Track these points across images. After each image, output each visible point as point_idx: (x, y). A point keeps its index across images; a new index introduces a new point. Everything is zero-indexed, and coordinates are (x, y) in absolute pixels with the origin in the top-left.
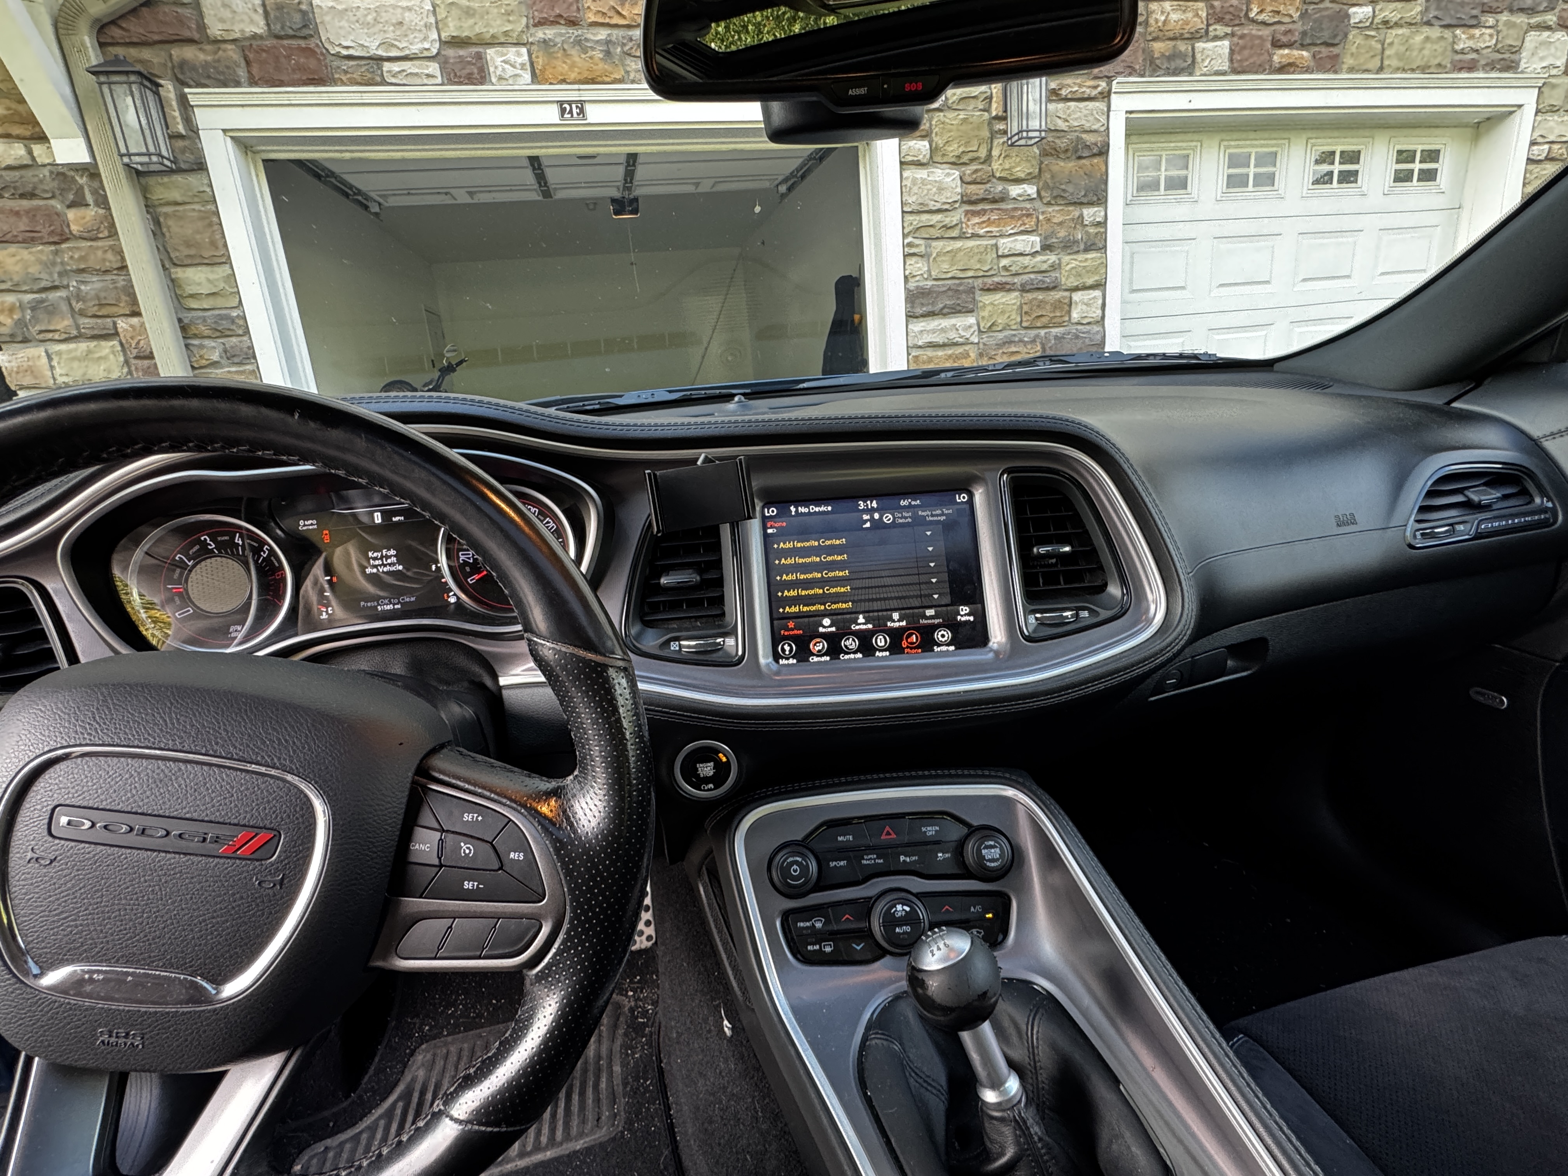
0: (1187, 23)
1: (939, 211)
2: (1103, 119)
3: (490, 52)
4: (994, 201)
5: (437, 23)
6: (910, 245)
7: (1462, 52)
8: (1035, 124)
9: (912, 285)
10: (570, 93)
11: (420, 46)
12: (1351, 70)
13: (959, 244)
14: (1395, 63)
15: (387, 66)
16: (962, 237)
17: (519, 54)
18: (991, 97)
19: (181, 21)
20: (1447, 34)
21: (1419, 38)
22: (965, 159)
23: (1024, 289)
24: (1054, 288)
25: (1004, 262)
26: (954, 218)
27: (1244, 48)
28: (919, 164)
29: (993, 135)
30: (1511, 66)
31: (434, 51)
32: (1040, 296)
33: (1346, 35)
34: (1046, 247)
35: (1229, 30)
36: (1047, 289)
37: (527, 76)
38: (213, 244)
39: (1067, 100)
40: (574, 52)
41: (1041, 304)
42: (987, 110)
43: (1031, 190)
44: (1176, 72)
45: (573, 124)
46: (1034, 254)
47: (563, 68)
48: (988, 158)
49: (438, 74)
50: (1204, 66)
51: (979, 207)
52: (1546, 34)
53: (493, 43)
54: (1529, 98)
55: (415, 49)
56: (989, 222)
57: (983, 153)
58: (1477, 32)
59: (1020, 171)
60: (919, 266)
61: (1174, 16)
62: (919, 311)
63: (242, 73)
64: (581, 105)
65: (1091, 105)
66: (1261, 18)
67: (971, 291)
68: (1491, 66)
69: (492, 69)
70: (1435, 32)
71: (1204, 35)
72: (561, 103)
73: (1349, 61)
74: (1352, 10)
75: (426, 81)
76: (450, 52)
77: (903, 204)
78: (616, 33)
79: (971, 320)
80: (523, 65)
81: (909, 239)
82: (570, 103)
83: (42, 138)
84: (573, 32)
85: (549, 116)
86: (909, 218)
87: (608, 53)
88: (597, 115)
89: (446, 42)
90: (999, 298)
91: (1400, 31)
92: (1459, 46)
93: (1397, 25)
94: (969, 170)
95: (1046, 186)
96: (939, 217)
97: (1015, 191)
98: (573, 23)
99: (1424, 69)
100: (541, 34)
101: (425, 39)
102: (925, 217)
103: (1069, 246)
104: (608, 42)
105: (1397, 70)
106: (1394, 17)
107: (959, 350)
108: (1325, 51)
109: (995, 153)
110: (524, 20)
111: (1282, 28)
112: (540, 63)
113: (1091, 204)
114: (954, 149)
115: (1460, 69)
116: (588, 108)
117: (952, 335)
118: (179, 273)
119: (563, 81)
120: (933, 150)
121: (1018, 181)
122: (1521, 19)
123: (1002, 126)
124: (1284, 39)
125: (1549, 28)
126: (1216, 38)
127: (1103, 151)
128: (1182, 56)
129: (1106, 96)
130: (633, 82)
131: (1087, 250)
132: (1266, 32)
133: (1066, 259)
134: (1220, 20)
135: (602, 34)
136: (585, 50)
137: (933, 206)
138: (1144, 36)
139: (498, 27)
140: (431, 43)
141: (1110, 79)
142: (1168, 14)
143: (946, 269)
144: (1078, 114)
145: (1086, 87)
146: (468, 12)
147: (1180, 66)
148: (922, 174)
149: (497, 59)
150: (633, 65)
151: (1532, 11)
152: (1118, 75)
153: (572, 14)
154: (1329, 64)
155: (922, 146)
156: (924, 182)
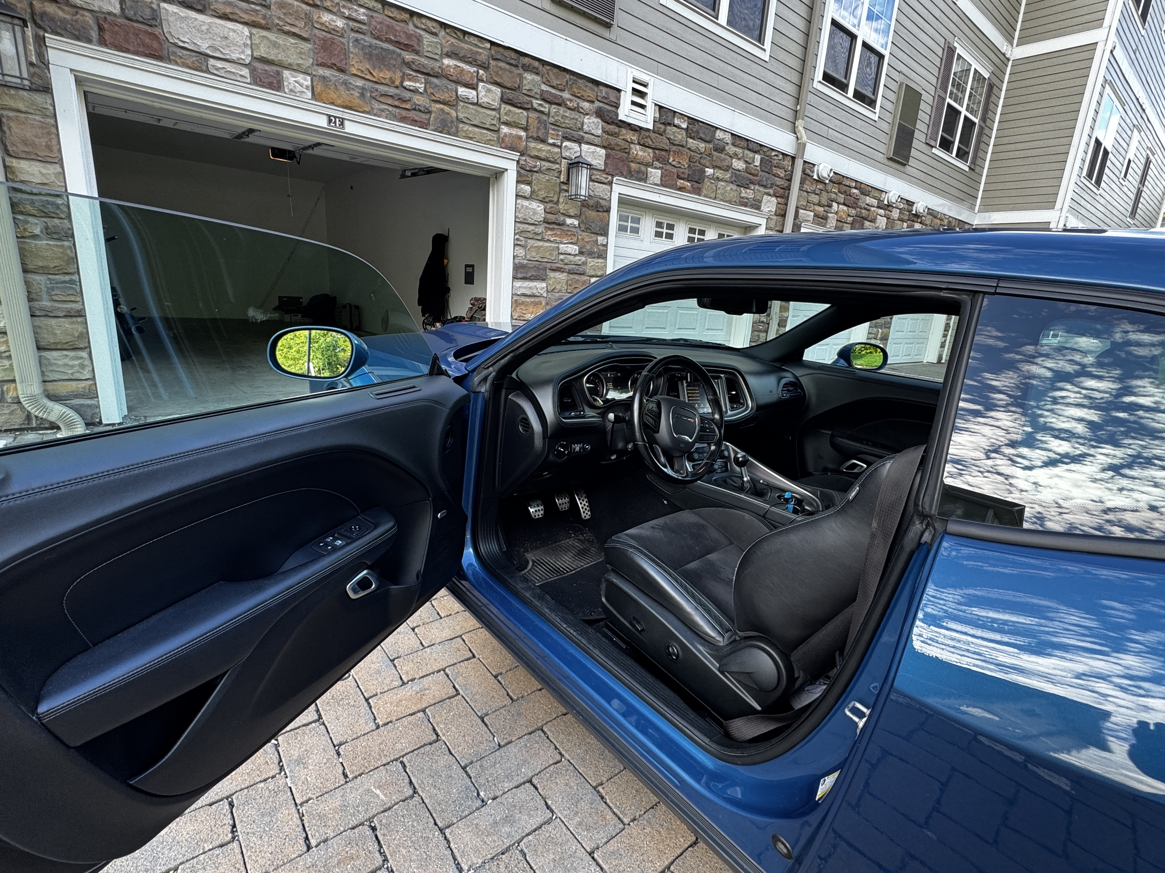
0: (645, 157)
1: (533, 224)
2: (609, 194)
3: (286, 73)
4: (559, 224)
5: (252, 44)
6: (518, 239)
7: (742, 198)
8: (583, 192)
9: (517, 261)
10: (337, 112)
11: (238, 55)
12: (705, 196)
13: (541, 243)
14: (721, 197)
15: (212, 62)
16: (542, 240)
17: (306, 80)
18: (560, 172)
20: (738, 189)
21: (729, 188)
22: (547, 200)
23: (570, 272)
24: (583, 274)
25: (562, 257)
26: (540, 229)
27: (666, 175)
28: (525, 198)
29: (561, 190)
30: (758, 208)
31: (248, 62)
32: (577, 277)
33: (703, 181)
34: (581, 253)
35: (661, 165)
36: (580, 274)
37: (309, 94)
38: (49, 147)
39: (594, 181)
40: (342, 88)
41: (577, 281)
42: (559, 177)
43: (576, 222)
44: (640, 180)
45: (335, 129)
46: (575, 255)
47: (333, 95)
48: (557, 203)
49: (248, 75)
50: (651, 180)
51: (551, 226)
52: (770, 197)
53: (289, 67)
54: (763, 222)
55: (235, 56)
56: (555, 235)
57: (555, 199)
58: (748, 191)
59: (572, 212)
60: (521, 252)
61: (640, 153)
62: (520, 276)
63: (94, 34)
64: (342, 121)
65: (604, 186)
66: (674, 163)
67: (545, 269)
68: (752, 206)
69: (286, 83)
70: (734, 187)
71: (651, 165)
72: (329, 116)
73: (704, 192)
74: (707, 169)
75: (239, 79)
76: (258, 65)
77: (516, 217)
78: (368, 85)
79: (544, 285)
80: (307, 87)
81: (517, 237)
82: (335, 117)
84: (342, 76)
85: (322, 122)
86: (518, 225)
87: (362, 95)
88: (350, 128)
89: (256, 58)
90: (557, 275)
91: (723, 184)
92: (743, 195)
93: (722, 180)
94: (549, 205)
95: (583, 222)
96: (532, 227)
97: (569, 221)
98: (342, 71)
99: (730, 202)
100: (322, 71)
101: (243, 52)
102: (526, 226)
103: (591, 254)
104: (363, 88)
105: (721, 200)
106: (721, 176)
107: (537, 300)
108: (696, 185)
109: (561, 200)
110: (311, 60)
111: (682, 170)
112: (319, 89)
113: (601, 235)
114: (542, 194)
115: (742, 205)
116: (346, 123)
117: (535, 291)
118: (14, 163)
119: (332, 103)
120: (532, 192)
121: (570, 217)
122: (761, 189)
123: (565, 187)
124: (682, 176)
125: (770, 195)
126: (656, 168)
127: (608, 211)
128: (643, 173)
129: (610, 183)
130: (375, 115)
131: (598, 257)
132: (675, 170)
133: (589, 260)
134: (658, 160)
135: (360, 83)
136: (348, 89)
137: (530, 221)
138: (627, 158)
139: (293, 59)
140: (246, 56)
141: (613, 176)
142: (637, 151)
143: (533, 255)
144: (600, 189)
145: (603, 177)
146: (275, 45)
147: (641, 177)
148: (526, 203)
149: (290, 78)
150: (376, 105)
151: (765, 187)
152: (617, 175)
153: (342, 65)
154: (697, 191)
155: (527, 189)
156: (527, 207)
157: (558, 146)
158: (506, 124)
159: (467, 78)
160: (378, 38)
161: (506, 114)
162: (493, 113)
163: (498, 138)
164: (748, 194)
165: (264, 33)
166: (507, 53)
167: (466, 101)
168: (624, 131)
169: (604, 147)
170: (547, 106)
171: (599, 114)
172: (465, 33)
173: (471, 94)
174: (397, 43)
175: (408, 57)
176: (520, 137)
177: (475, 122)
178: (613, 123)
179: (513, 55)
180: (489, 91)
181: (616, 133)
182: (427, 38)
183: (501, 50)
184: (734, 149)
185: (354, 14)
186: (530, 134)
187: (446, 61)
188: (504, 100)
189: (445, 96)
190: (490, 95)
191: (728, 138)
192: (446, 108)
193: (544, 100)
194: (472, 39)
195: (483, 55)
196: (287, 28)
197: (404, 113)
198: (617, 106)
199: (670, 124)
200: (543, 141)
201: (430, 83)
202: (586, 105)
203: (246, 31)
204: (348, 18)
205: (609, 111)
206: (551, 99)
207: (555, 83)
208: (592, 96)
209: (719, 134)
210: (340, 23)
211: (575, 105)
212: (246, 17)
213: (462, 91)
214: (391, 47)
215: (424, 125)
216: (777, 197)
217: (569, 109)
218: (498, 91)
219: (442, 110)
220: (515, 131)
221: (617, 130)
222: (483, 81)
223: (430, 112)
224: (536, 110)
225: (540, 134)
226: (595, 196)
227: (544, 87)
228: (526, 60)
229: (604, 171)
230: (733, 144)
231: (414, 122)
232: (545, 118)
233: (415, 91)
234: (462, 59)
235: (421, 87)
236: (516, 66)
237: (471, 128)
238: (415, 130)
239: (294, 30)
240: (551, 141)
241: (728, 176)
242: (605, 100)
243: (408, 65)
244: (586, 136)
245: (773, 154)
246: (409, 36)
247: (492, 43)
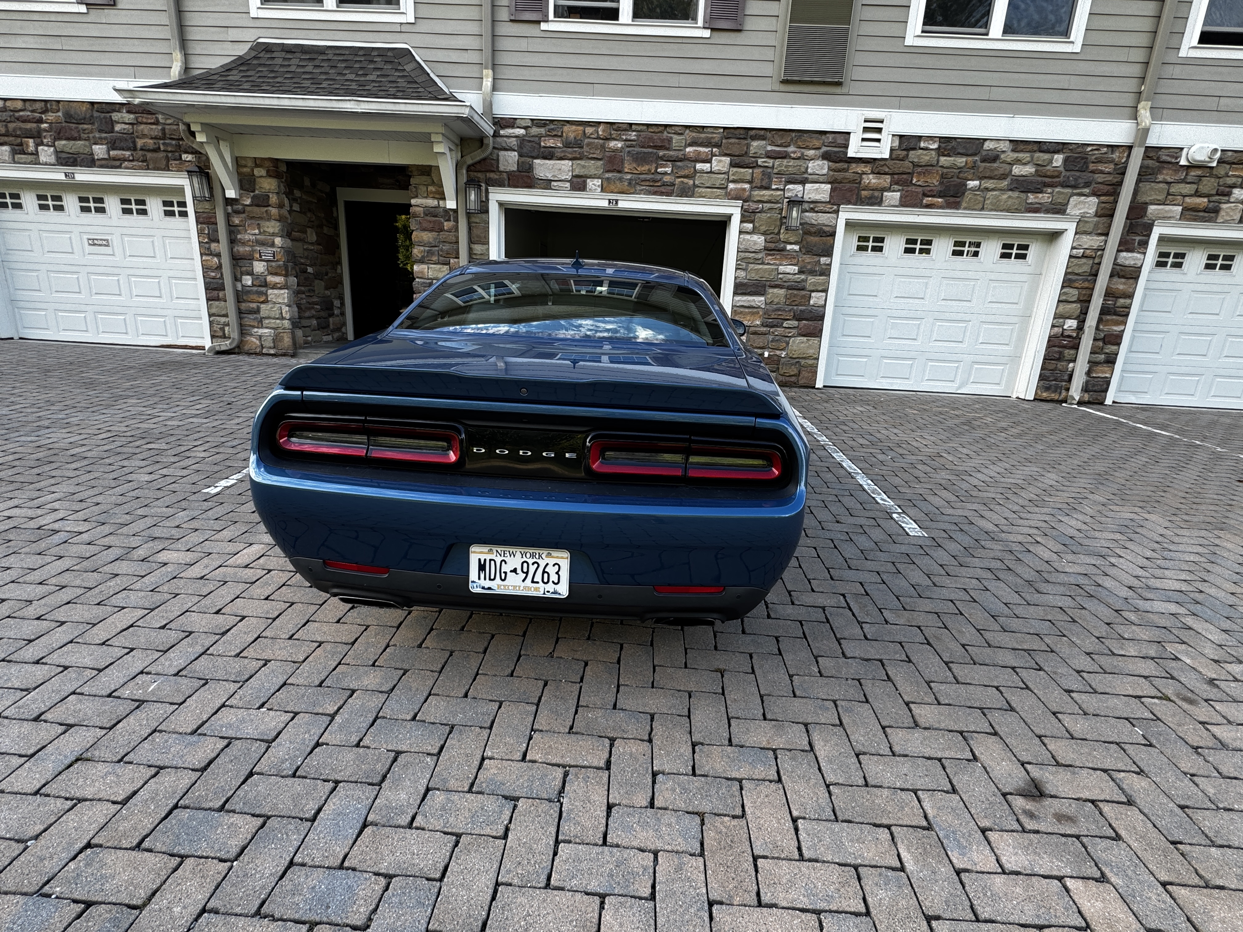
0: (880, 183)
1: (754, 252)
2: (834, 222)
3: (588, 181)
4: (779, 250)
5: (572, 169)
6: (739, 265)
7: (1031, 203)
9: (738, 281)
10: (613, 196)
11: (565, 177)
12: (965, 209)
13: (761, 266)
14: (990, 207)
15: (553, 183)
16: (763, 263)
17: (598, 182)
18: (782, 209)
19: (492, 165)
20: (1023, 195)
21: (1005, 197)
22: (768, 232)
23: (788, 288)
24: (803, 289)
25: (780, 276)
26: (760, 256)
27: (907, 196)
28: (748, 233)
29: (782, 224)
30: (1061, 212)
31: (570, 179)
32: (795, 292)
33: (964, 193)
34: (801, 272)
35: (900, 188)
36: (799, 289)
37: (599, 189)
38: (485, 237)
39: (817, 212)
40: (618, 182)
41: (795, 296)
42: (781, 214)
43: (796, 248)
44: (872, 204)
45: (613, 207)
46: (795, 274)
47: (612, 187)
48: (779, 233)
49: (569, 186)
50: (886, 203)
51: (772, 252)
52: (1083, 198)
53: (590, 177)
54: (1071, 227)
55: (563, 178)
56: (776, 259)
57: (776, 231)
58: (1040, 195)
59: (792, 239)
60: (742, 274)
61: (873, 181)
62: (739, 292)
63: (506, 183)
64: (617, 201)
65: (829, 215)
66: (918, 183)
67: (765, 286)
68: (1048, 211)
69: (588, 186)
70: (1016, 194)
71: (889, 190)
72: (610, 200)
73: (964, 204)
74: (968, 182)
75: (564, 189)
76: (575, 180)
77: (739, 248)
78: (634, 176)
79: (763, 298)
80: (599, 186)
81: (738, 262)
82: (613, 200)
83: (444, 199)
84: (619, 175)
85: (604, 204)
86: (740, 254)
87: (630, 184)
88: (622, 205)
89: (574, 176)
90: (776, 291)
91: (995, 193)
92: (1030, 201)
93: (993, 190)
94: (769, 237)
95: (803, 247)
96: (753, 255)
97: (789, 247)
98: (619, 172)
99: (1008, 211)
100: (608, 175)
101: (568, 174)
102: (747, 254)
103: (812, 273)
104: (630, 179)
105: (991, 210)
106: (992, 186)
107: (755, 310)
108: (952, 199)
109: (782, 231)
110: (603, 170)
111: (929, 189)
112: (605, 185)
113: (825, 256)
114: (763, 228)
115: (1029, 212)
116: (619, 202)
117: (753, 304)
118: (473, 246)
119: (612, 192)
120: (755, 228)
121: (791, 243)
122: (1069, 190)
123: (786, 221)
124: (929, 194)
125: (1085, 195)
126: (894, 191)
127: (833, 234)
128: (877, 198)
129: (837, 212)
130: (637, 194)
131: (821, 275)
132: (920, 190)
133: (810, 278)
134: (897, 184)
135: (629, 177)
136: (621, 182)
137: (751, 250)
138: (858, 188)
139: (593, 172)
140: (569, 177)
141: (839, 205)
142: (871, 180)
143: (754, 276)
144: (823, 219)
145: (828, 207)
146: (584, 167)
147: (875, 200)
148: (748, 237)
149: (590, 183)
150: (638, 188)
151: (1074, 187)
152: (843, 204)
153: (620, 169)
154: (955, 205)
155: (750, 226)
156: (748, 240)
157: (781, 190)
158: (734, 181)
159: (703, 157)
160: (643, 147)
161: (733, 175)
162: (723, 176)
163: (726, 193)
164: (1044, 198)
165: (579, 162)
166: (737, 132)
167: (702, 172)
168: (854, 165)
169: (829, 183)
170: (771, 161)
171: (826, 157)
172: (703, 127)
173: (706, 167)
174: (655, 147)
175: (661, 153)
176: (744, 189)
177: (708, 185)
178: (841, 161)
179: (742, 132)
180: (720, 161)
181: (844, 169)
182: (675, 137)
183: (732, 131)
184: (1016, 155)
185: (629, 137)
186: (754, 185)
187: (688, 149)
188: (732, 165)
189: (686, 172)
190: (721, 164)
191: (1003, 146)
192: (685, 180)
193: (768, 157)
194: (709, 130)
195: (716, 137)
196: (591, 156)
197: (656, 189)
198: (846, 146)
199: (914, 149)
200: (768, 188)
201: (676, 166)
202: (811, 153)
203: (570, 163)
204: (626, 140)
205: (838, 152)
206: (775, 155)
207: (779, 142)
208: (817, 144)
209: (988, 145)
210: (620, 145)
211: (799, 155)
212: (570, 156)
213: (699, 166)
214: (650, 150)
215: (669, 194)
216: (1098, 196)
217: (794, 159)
218: (727, 160)
219: (682, 182)
220: (739, 186)
221: (845, 166)
222: (716, 156)
223: (674, 185)
224: (761, 166)
225: (764, 184)
226: (819, 224)
227: (769, 148)
228: (752, 133)
229: (829, 202)
230: (1013, 151)
231: (662, 194)
232: (769, 170)
233: (665, 173)
234: (701, 145)
235: (669, 170)
236: (744, 139)
237: (704, 190)
238: (664, 198)
239: (595, 156)
240: (774, 187)
241: (1005, 183)
242: (833, 144)
243: (662, 158)
244: (810, 177)
245: (1089, 149)
246: (663, 140)
247: (725, 128)
